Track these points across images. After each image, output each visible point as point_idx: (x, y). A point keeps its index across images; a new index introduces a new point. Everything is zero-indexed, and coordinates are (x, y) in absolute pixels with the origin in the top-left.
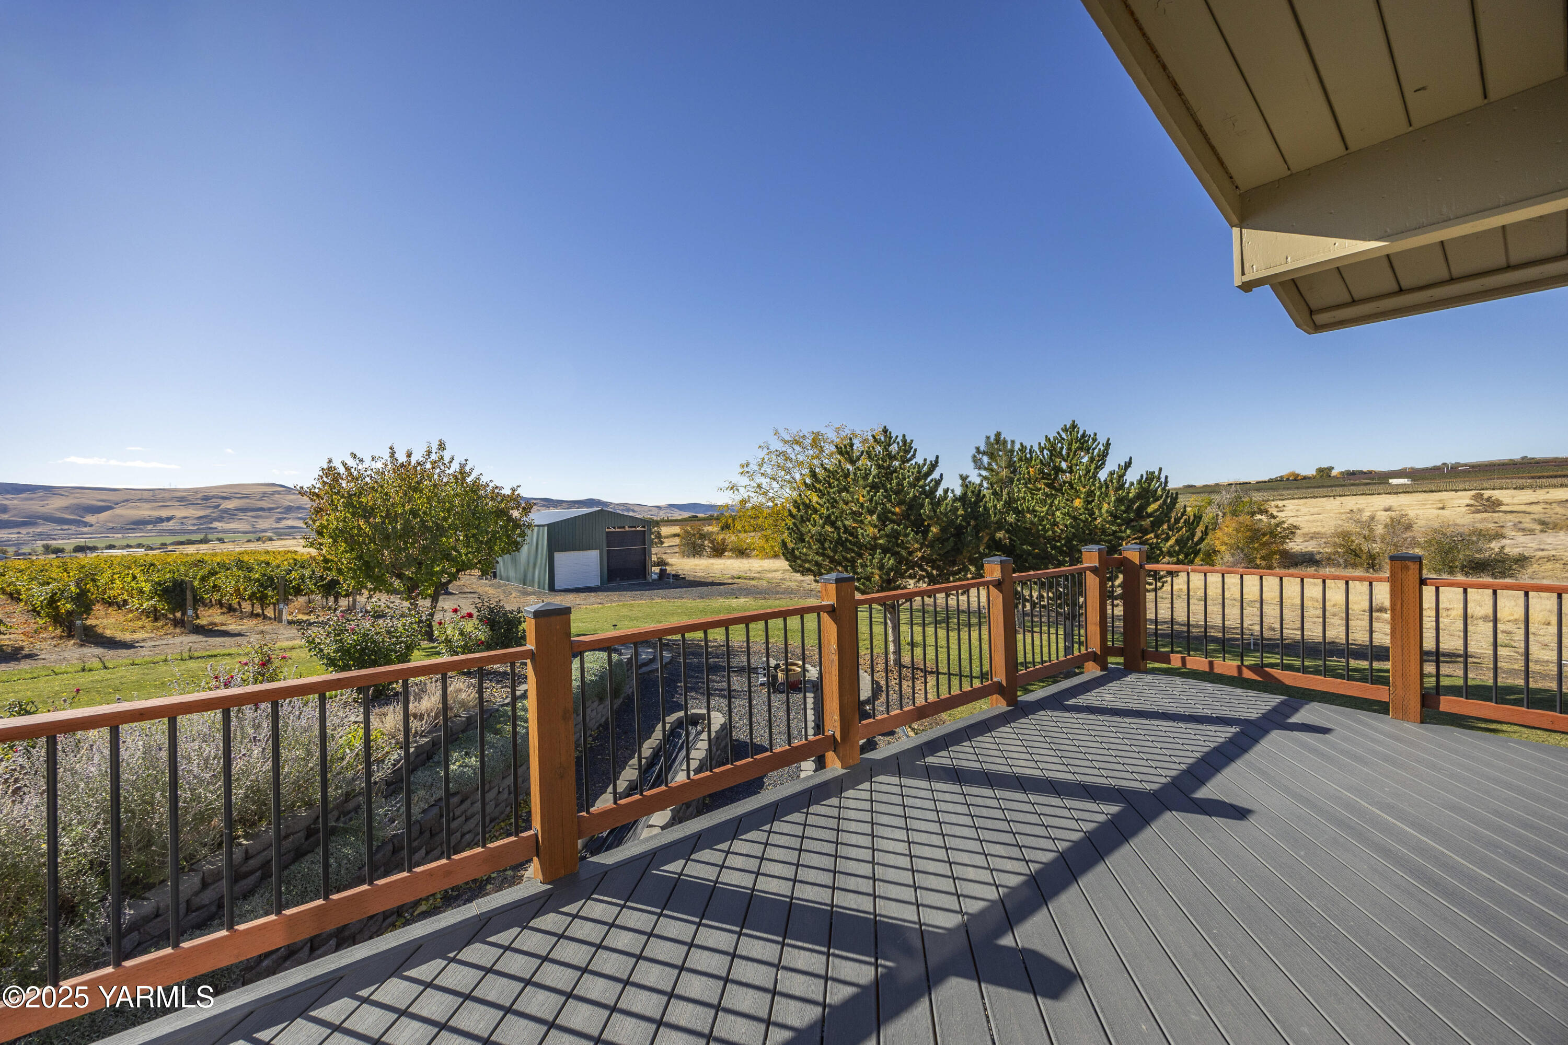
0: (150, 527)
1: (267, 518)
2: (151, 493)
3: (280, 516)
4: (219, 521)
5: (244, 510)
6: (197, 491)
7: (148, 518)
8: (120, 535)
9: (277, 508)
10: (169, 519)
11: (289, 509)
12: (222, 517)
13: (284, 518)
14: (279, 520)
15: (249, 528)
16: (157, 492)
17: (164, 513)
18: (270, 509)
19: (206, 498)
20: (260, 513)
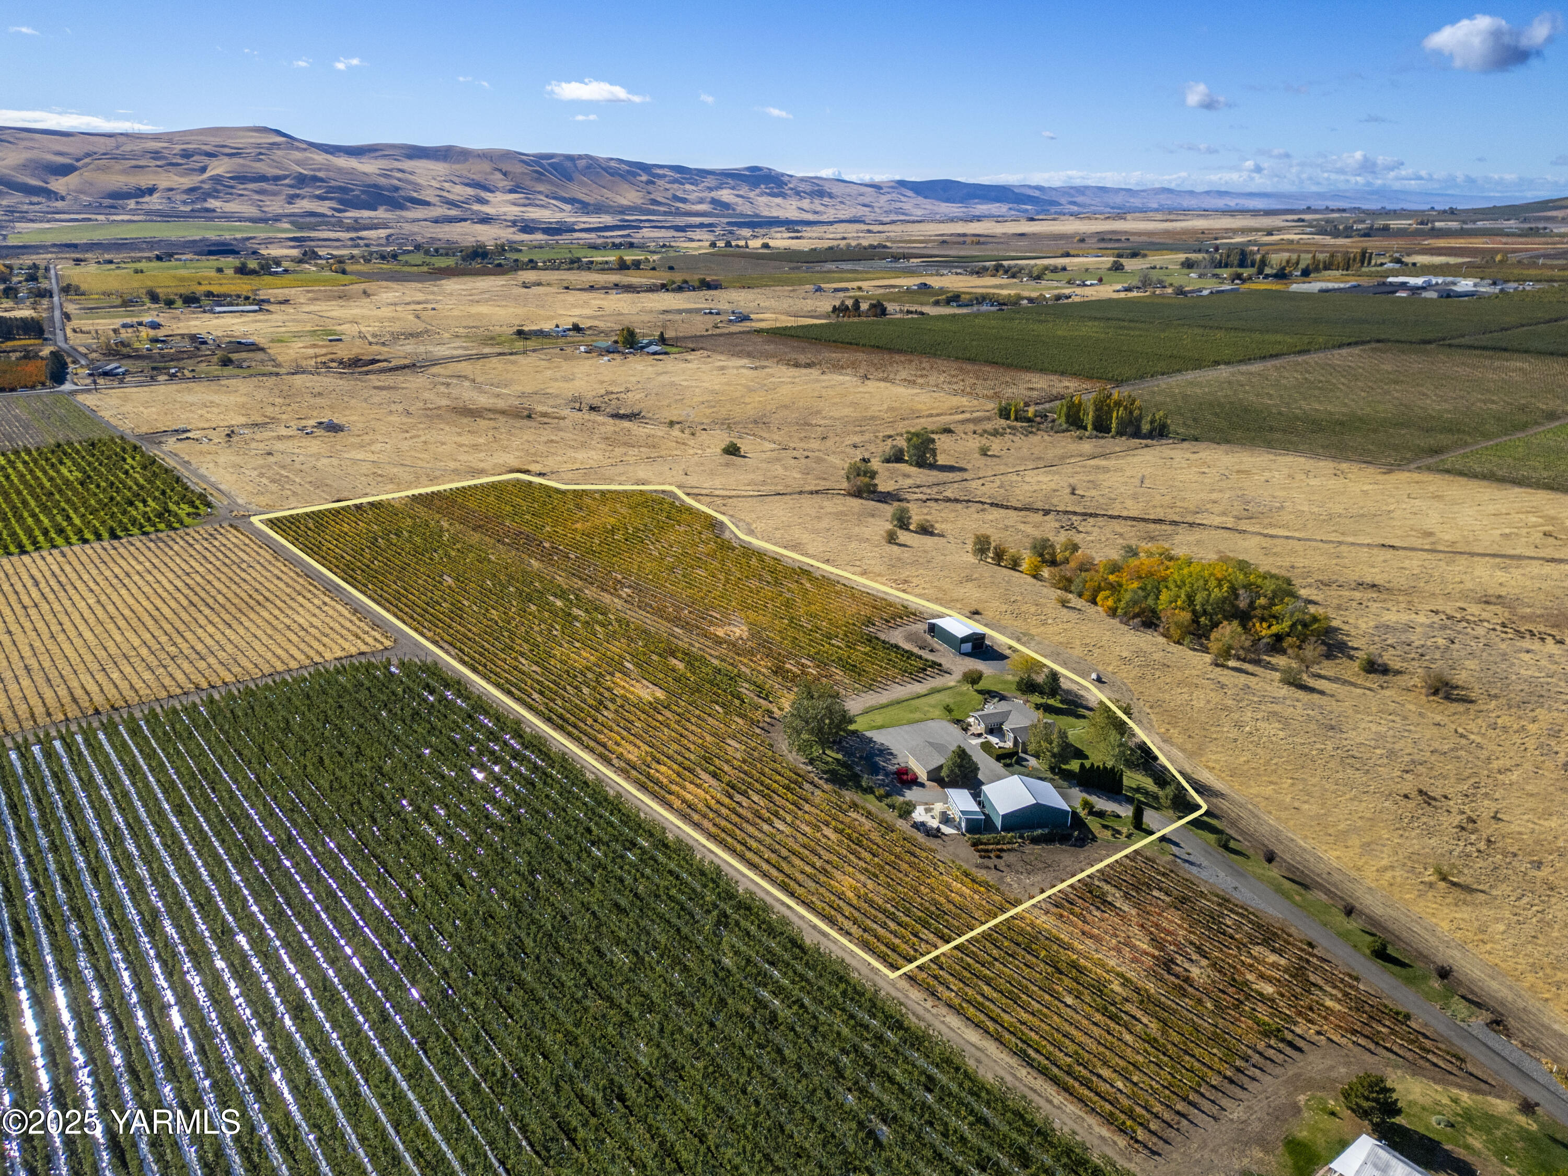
0: (131, 203)
1: (274, 194)
2: (111, 142)
3: (292, 192)
4: (216, 198)
5: (242, 179)
6: (169, 137)
7: (125, 189)
8: (101, 217)
9: (285, 177)
10: (151, 191)
11: (302, 180)
12: (217, 191)
13: (298, 196)
14: (291, 199)
15: (252, 211)
16: (122, 139)
17: (145, 181)
18: (277, 178)
19: (186, 155)
20: (264, 185)
